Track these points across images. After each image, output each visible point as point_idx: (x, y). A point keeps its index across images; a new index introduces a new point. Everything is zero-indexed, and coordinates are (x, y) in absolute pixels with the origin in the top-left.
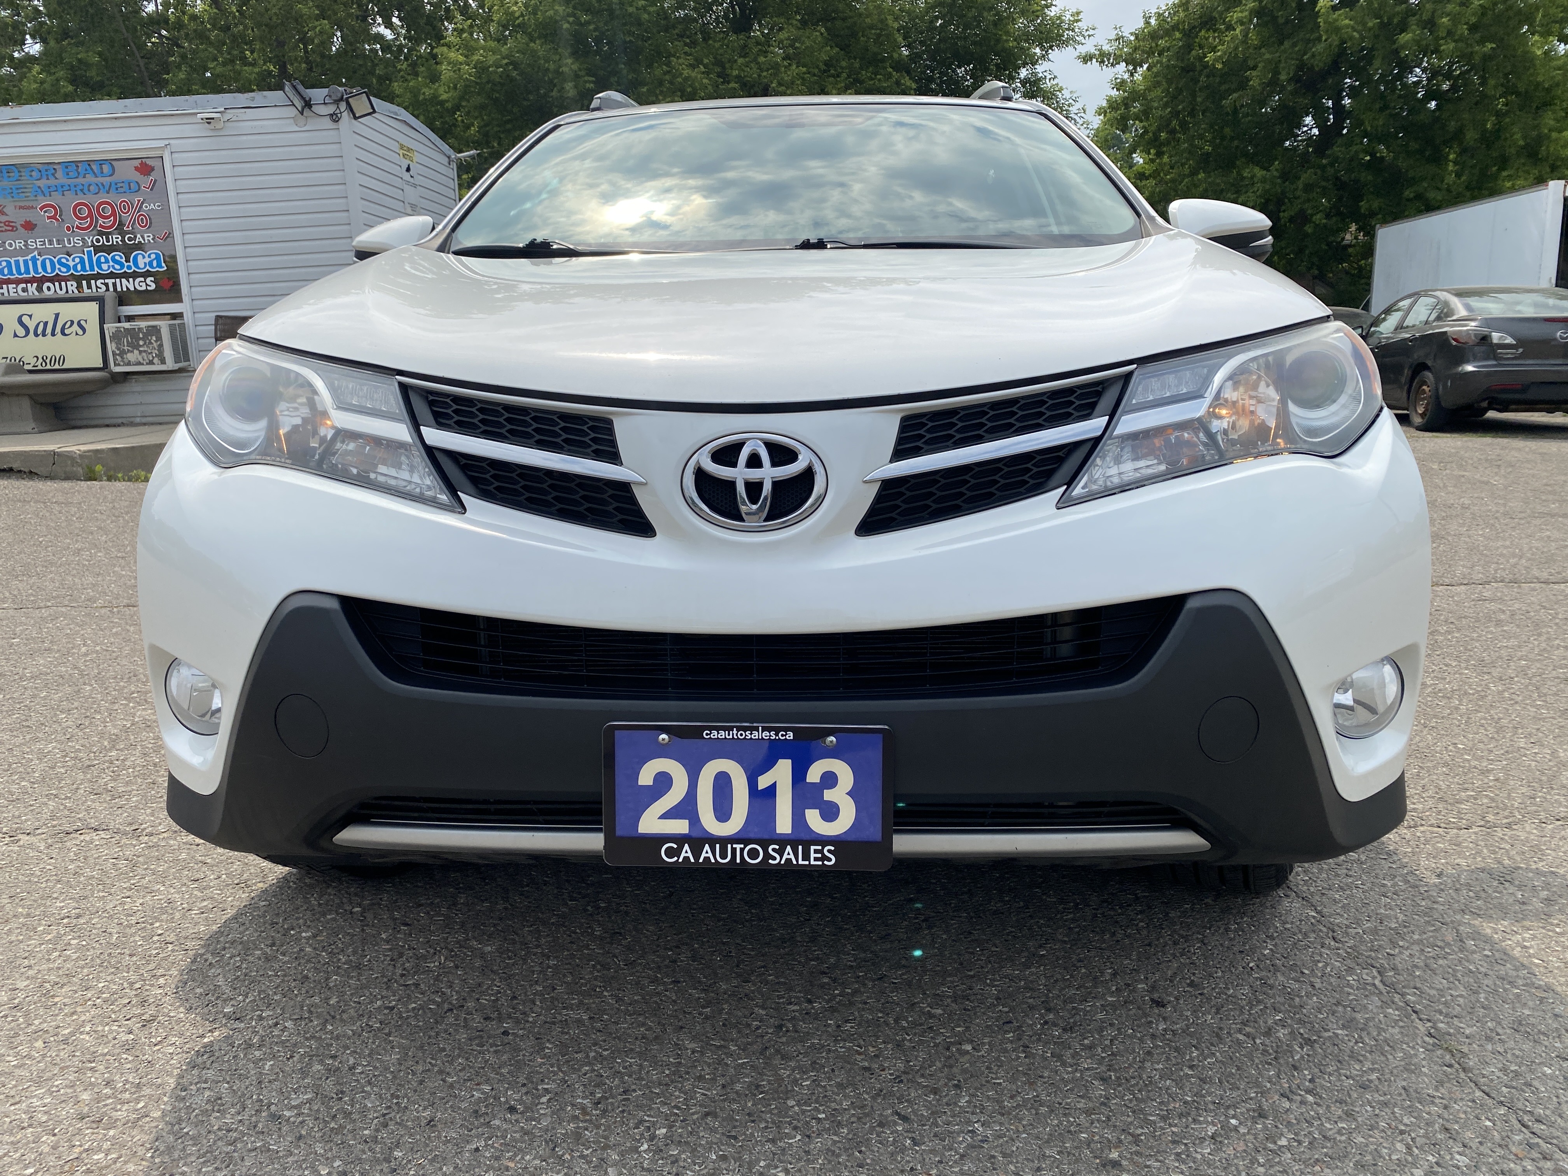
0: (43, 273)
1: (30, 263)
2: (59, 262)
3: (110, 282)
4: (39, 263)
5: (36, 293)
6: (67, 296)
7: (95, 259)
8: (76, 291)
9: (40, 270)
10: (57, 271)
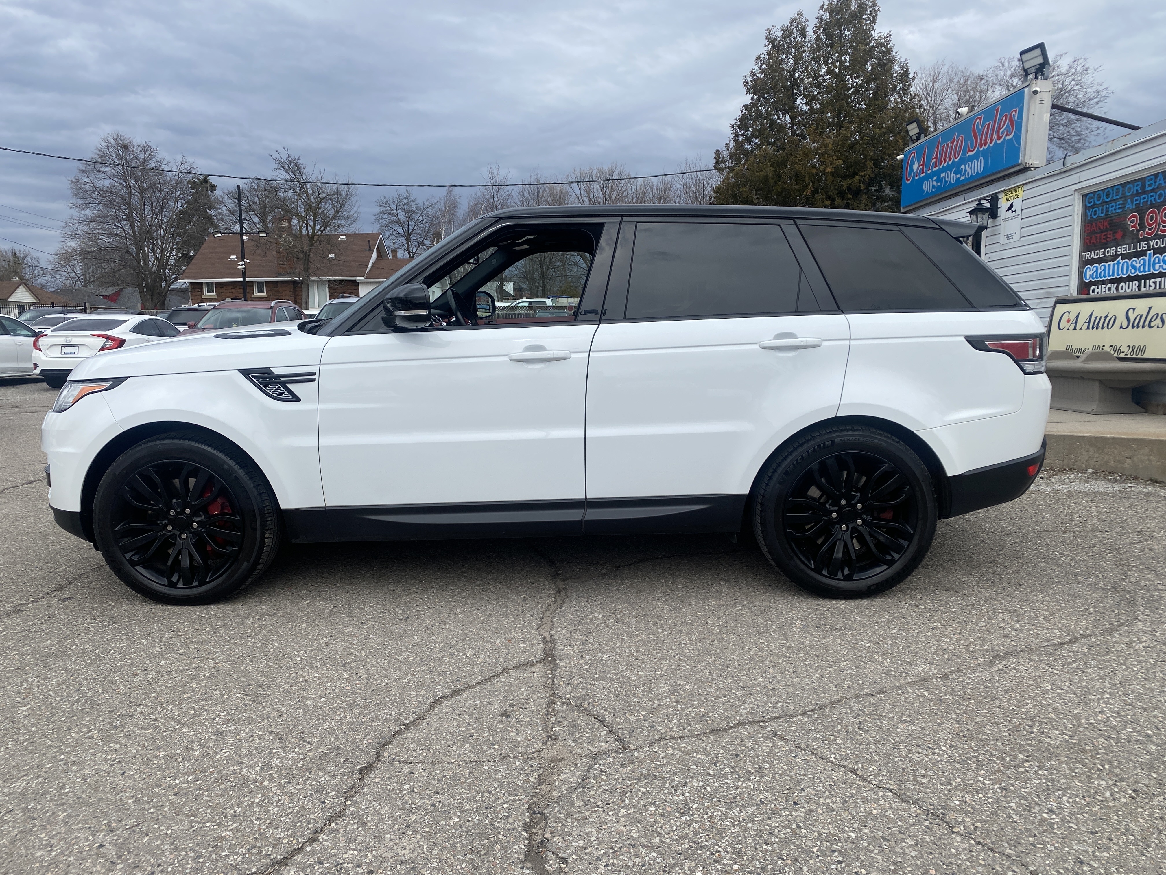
0: (1121, 275)
1: (1116, 266)
2: (1132, 264)
3: (1158, 280)
4: (1121, 265)
5: (1115, 292)
6: (1132, 293)
7: (1152, 259)
8: (1137, 290)
9: (1120, 272)
10: (1129, 273)
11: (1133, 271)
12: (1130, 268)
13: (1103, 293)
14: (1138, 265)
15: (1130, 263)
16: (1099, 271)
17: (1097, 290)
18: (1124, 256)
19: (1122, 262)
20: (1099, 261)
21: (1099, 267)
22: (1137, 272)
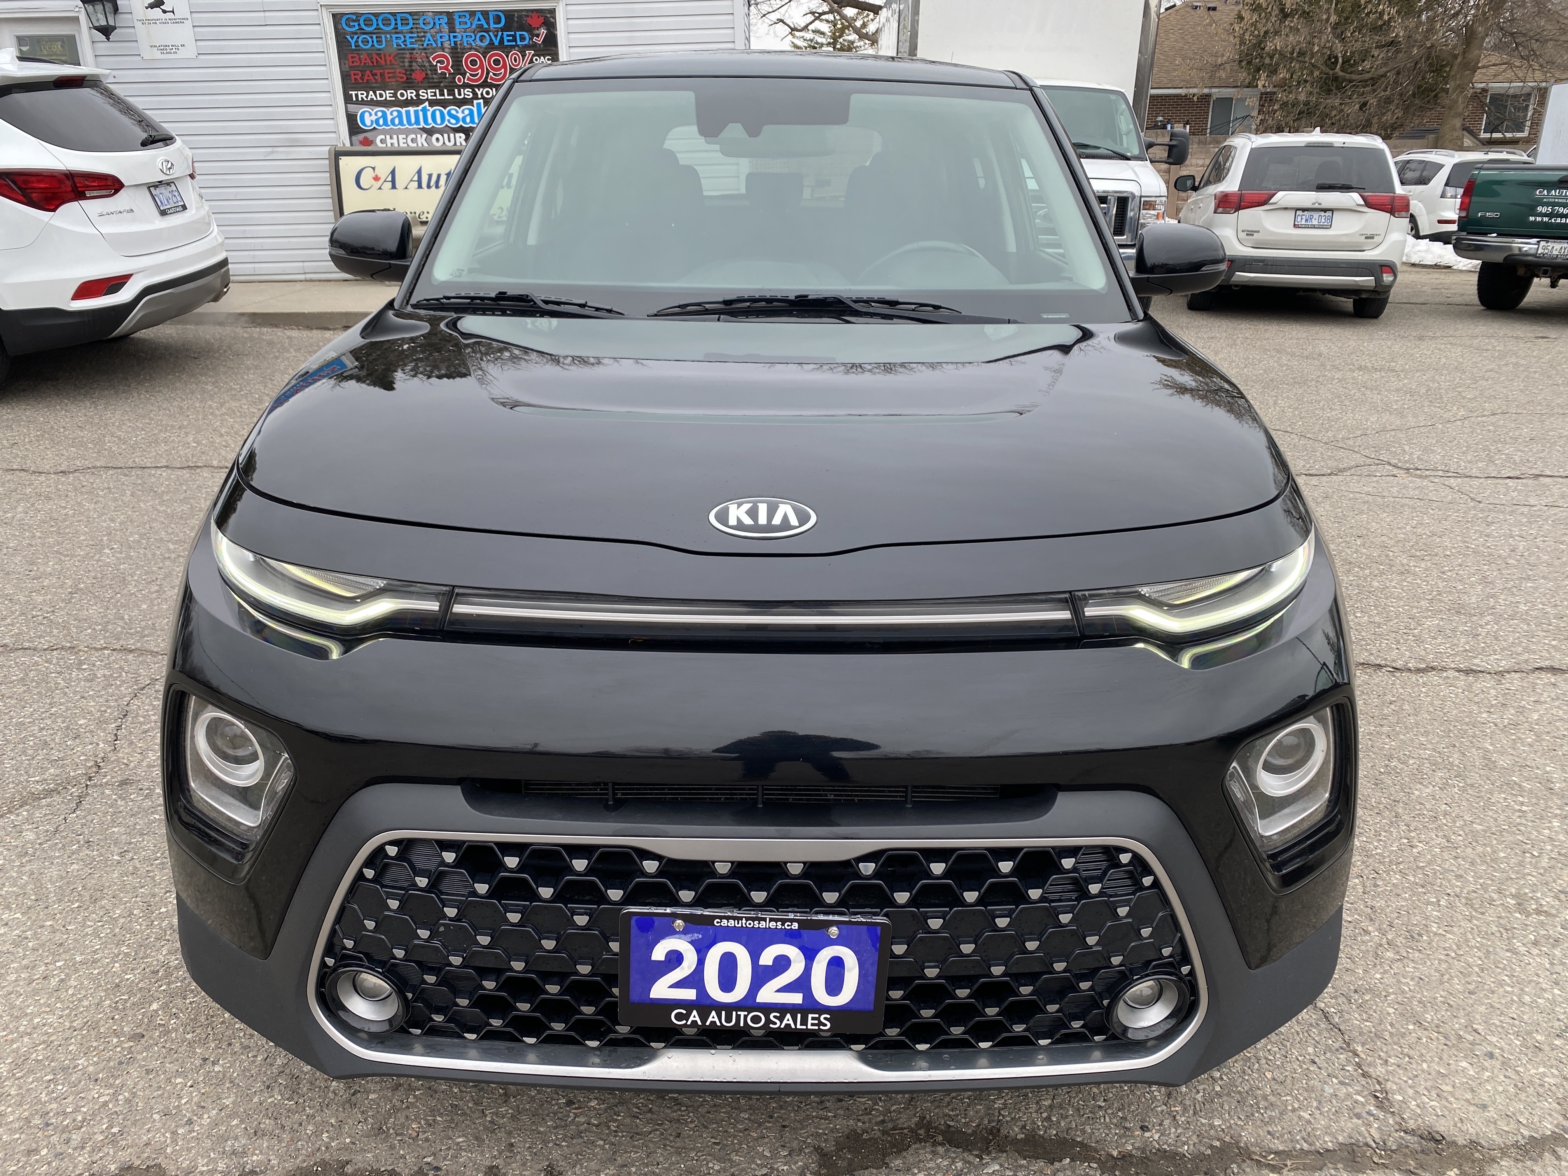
0: (433, 125)
1: (421, 114)
2: (449, 112)
4: (429, 114)
5: (426, 145)
9: (430, 121)
10: (446, 123)
11: (453, 121)
12: (447, 117)
13: (401, 145)
14: (460, 115)
15: (445, 112)
16: (389, 117)
17: (389, 141)
18: (432, 103)
19: (431, 109)
20: (386, 104)
21: (388, 113)
22: (461, 123)
